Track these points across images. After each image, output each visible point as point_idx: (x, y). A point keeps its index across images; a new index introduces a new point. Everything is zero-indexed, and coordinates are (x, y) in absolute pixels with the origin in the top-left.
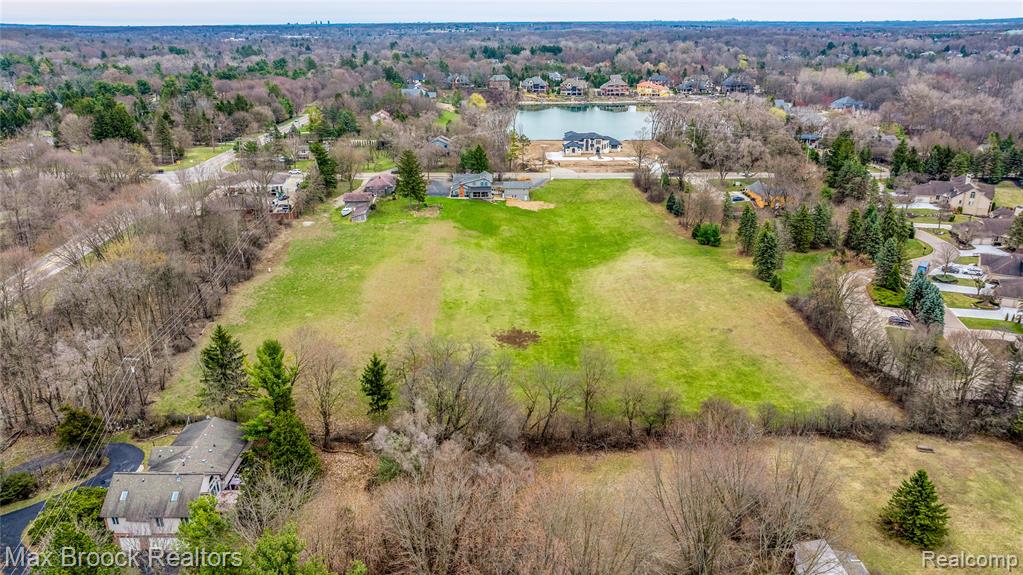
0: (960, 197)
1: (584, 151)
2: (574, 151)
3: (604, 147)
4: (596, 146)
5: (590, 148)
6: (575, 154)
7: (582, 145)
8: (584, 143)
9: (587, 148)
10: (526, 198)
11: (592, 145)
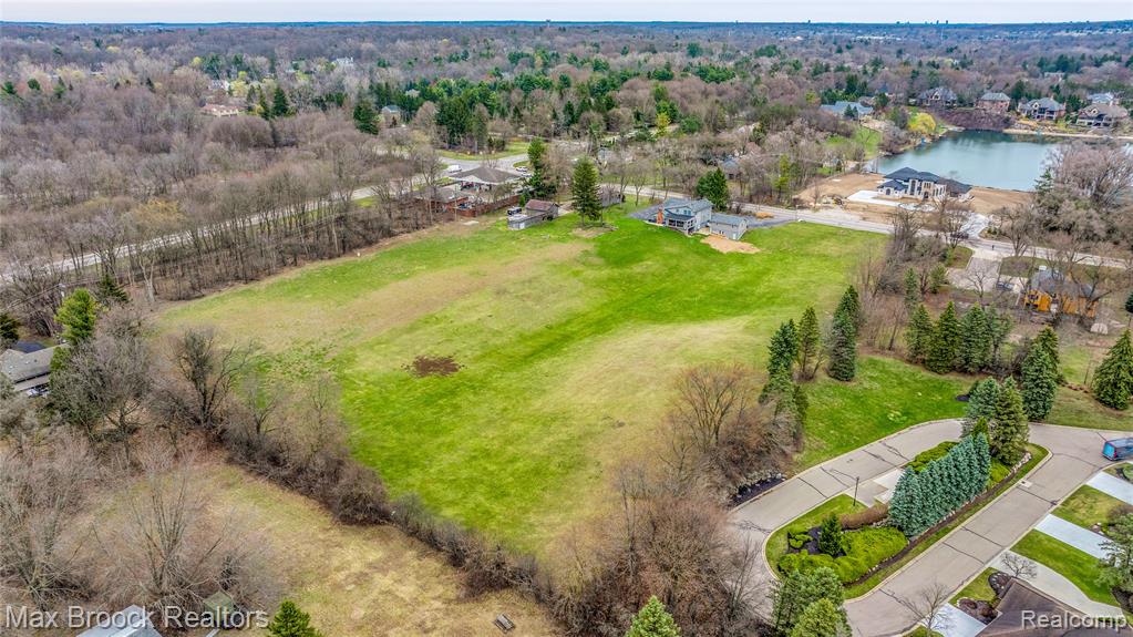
1: (908, 195)
2: (888, 192)
3: (936, 192)
4: (923, 190)
5: (916, 192)
6: (888, 197)
7: (906, 187)
8: (909, 184)
9: (913, 190)
10: (734, 237)
11: (919, 189)
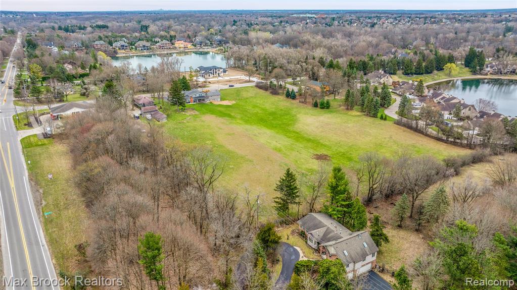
0: (383, 79)
3: (221, 73)
5: (215, 74)
6: (211, 77)
8: (212, 71)
10: (219, 100)
